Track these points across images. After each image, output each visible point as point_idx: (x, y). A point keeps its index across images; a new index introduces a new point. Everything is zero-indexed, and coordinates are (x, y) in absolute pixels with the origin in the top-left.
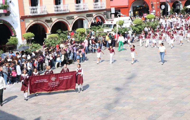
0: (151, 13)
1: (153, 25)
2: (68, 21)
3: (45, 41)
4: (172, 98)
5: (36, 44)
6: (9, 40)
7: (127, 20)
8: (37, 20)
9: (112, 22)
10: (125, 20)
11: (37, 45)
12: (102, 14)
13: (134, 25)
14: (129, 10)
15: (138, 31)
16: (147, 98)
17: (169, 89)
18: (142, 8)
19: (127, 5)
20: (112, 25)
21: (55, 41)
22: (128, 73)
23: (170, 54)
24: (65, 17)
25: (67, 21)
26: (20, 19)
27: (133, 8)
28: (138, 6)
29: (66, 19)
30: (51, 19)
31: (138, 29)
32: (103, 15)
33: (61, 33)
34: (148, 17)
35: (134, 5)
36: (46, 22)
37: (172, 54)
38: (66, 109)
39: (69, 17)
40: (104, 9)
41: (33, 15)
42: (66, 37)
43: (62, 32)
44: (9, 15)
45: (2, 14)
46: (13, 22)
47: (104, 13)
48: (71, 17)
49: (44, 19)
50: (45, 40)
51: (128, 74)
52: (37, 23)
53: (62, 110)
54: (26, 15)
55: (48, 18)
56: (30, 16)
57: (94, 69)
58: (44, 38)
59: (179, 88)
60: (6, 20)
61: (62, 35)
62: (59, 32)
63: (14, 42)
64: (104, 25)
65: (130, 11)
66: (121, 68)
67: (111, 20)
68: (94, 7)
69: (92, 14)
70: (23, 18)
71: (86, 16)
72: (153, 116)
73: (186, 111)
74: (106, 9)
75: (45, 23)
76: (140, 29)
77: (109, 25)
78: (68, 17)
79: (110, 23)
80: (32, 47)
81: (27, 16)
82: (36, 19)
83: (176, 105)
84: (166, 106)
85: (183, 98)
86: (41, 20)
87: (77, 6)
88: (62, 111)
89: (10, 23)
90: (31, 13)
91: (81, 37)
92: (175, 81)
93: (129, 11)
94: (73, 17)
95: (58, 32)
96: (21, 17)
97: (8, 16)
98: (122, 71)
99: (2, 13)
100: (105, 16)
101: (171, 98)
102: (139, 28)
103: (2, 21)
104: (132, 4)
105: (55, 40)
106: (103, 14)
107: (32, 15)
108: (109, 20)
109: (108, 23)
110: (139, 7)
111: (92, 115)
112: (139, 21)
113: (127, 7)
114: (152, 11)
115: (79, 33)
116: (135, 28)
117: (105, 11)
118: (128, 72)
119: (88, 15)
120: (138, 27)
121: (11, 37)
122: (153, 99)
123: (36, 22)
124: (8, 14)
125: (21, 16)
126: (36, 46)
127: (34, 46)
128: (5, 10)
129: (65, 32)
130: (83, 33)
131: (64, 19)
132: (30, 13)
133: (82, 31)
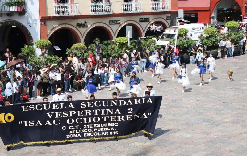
0: (244, 20)
1: (235, 38)
2: (111, 26)
3: (68, 52)
4: (215, 137)
6: (22, 49)
7: (198, 28)
8: (65, 24)
9: (175, 31)
10: (196, 29)
11: (54, 58)
12: (163, 19)
13: (205, 36)
14: (211, 14)
15: (209, 46)
16: (181, 134)
17: (217, 125)
18: (232, 12)
19: (209, 6)
20: (175, 35)
21: (81, 53)
24: (107, 21)
25: (109, 27)
26: (40, 21)
27: (218, 11)
28: (225, 9)
29: (108, 24)
30: (85, 22)
31: (210, 42)
32: (165, 20)
35: (220, 8)
36: (78, 27)
39: (113, 21)
40: (166, 12)
41: (59, 16)
43: (101, 42)
44: (24, 14)
45: (13, 13)
46: (29, 24)
47: (167, 17)
48: (116, 21)
49: (74, 23)
51: (172, 103)
52: (65, 27)
54: (49, 15)
55: (82, 21)
56: (55, 17)
58: (67, 49)
59: (232, 124)
60: (20, 22)
65: (213, 15)
67: (173, 28)
68: (151, 7)
69: (149, 18)
70: (44, 20)
71: (139, 19)
73: (225, 152)
74: (171, 11)
75: (76, 28)
76: (213, 42)
77: (171, 36)
78: (111, 21)
79: (172, 32)
80: (48, 60)
81: (50, 17)
82: (63, 22)
83: (216, 145)
84: (202, 145)
85: (230, 137)
86: (71, 24)
87: (125, 6)
89: (26, 25)
90: (57, 12)
91: (120, 50)
92: (231, 116)
93: (211, 16)
94: (119, 21)
95: (95, 42)
96: (41, 18)
97: (23, 16)
98: (166, 99)
99: (14, 11)
100: (169, 22)
101: (213, 136)
103: (14, 22)
104: (216, 5)
105: (81, 51)
106: (165, 18)
107: (57, 16)
108: (171, 28)
109: (170, 32)
110: (227, 10)
111: (99, 151)
113: (208, 9)
114: (246, 17)
115: (118, 44)
116: (206, 40)
117: (169, 15)
118: (173, 101)
119: (142, 19)
120: (210, 39)
121: (26, 45)
122: (189, 136)
123: (63, 26)
124: (22, 13)
125: (41, 16)
126: (52, 59)
127: (50, 58)
128: (18, 7)
129: (105, 42)
130: (124, 43)
131: (104, 23)
132: (55, 13)
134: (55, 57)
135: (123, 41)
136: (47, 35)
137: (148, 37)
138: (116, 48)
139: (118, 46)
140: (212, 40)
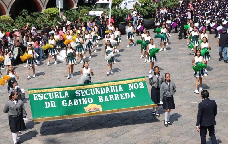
1: (171, 6)
13: (140, 4)
15: (145, 15)
20: (109, 4)
21: (7, 27)
23: (183, 50)
31: (145, 10)
33: (26, 15)
42: (35, 23)
43: (29, 14)
57: (62, 69)
61: (29, 18)
62: (23, 14)
64: (97, 4)
66: (102, 69)
72: (118, 132)
77: (104, 5)
79: (105, 1)
84: (142, 119)
91: (51, 22)
95: (22, 14)
102: (147, 10)
105: (7, 24)
109: (103, 1)
115: (48, 15)
116: (141, 9)
120: (146, 7)
129: (34, 14)
130: (55, 15)
133: (52, 13)
135: (53, 11)
137: (80, 7)
138: (46, 20)
139: (48, 18)
140: (147, 9)
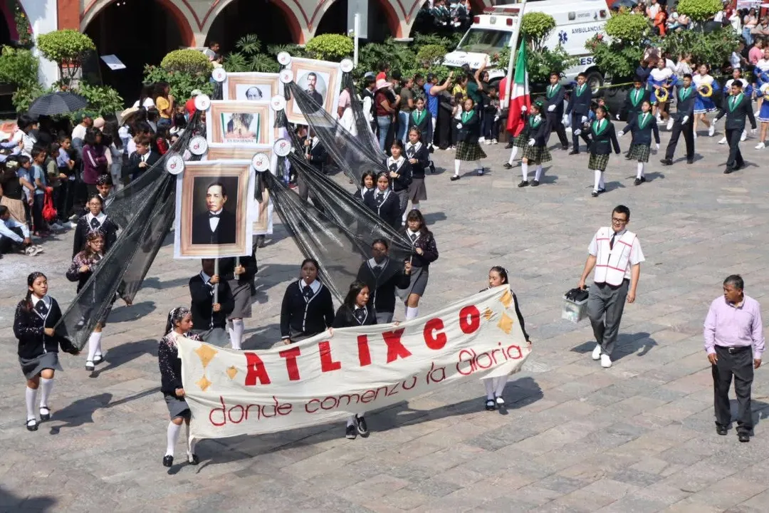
1: (708, 52)
3: (149, 77)
4: (624, 374)
5: (101, 89)
7: (588, 15)
9: (509, 22)
10: (581, 16)
13: (609, 41)
15: (621, 75)
20: (509, 34)
22: (492, 256)
23: (733, 194)
31: (622, 61)
33: (255, 53)
34: (688, 10)
37: (745, 191)
38: (142, 376)
43: (263, 50)
50: (149, 73)
51: (490, 260)
53: (120, 379)
58: (147, 67)
59: (682, 336)
62: (247, 48)
63: (17, 76)
64: (473, 30)
66: (472, 233)
67: (506, 10)
72: (502, 434)
73: (655, 425)
76: (635, 64)
77: (497, 36)
79: (500, 24)
83: (625, 402)
84: (582, 400)
85: (672, 379)
88: (119, 382)
92: (680, 308)
95: (241, 47)
98: (470, 246)
101: (620, 372)
102: (629, 60)
105: (194, 76)
108: (498, 11)
109: (493, 21)
112: (634, 23)
115: (320, 56)
116: (610, 55)
118: (492, 253)
120: (626, 51)
121: (7, 48)
122: (539, 369)
126: (96, 99)
127: (88, 94)
129: (278, 50)
130: (339, 56)
133: (332, 50)
134: (105, 92)
135: (336, 46)
136: (82, 17)
137: (420, 37)
140: (630, 56)
